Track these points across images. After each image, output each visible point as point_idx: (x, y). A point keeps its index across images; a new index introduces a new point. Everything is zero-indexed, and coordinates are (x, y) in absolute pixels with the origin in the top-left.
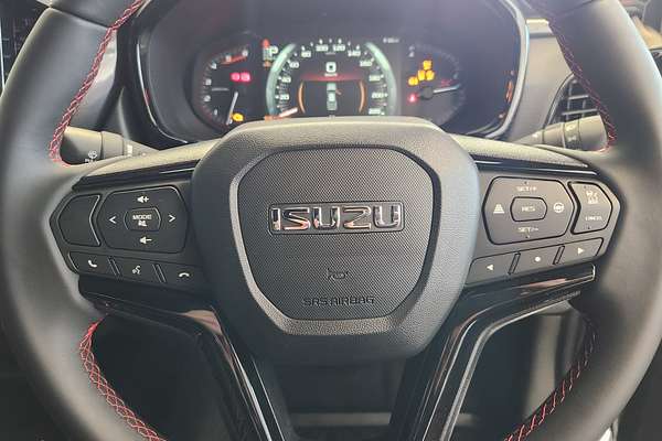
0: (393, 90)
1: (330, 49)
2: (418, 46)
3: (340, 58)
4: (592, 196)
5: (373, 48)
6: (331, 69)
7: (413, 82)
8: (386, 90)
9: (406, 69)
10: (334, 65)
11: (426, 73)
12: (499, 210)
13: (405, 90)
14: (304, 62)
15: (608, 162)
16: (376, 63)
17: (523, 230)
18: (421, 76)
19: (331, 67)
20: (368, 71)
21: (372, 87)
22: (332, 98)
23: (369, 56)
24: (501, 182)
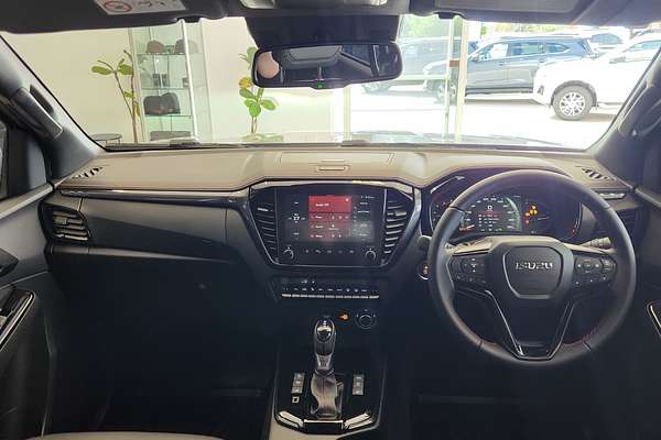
0: (518, 218)
1: (490, 200)
2: (530, 200)
3: (493, 203)
4: (607, 263)
5: (509, 200)
6: (490, 208)
7: (527, 214)
9: (524, 209)
10: (491, 206)
11: (534, 211)
12: (579, 266)
13: (524, 218)
15: (614, 253)
16: (510, 206)
17: (586, 272)
18: (531, 212)
20: (506, 210)
21: (510, 216)
23: (507, 203)
24: (580, 258)
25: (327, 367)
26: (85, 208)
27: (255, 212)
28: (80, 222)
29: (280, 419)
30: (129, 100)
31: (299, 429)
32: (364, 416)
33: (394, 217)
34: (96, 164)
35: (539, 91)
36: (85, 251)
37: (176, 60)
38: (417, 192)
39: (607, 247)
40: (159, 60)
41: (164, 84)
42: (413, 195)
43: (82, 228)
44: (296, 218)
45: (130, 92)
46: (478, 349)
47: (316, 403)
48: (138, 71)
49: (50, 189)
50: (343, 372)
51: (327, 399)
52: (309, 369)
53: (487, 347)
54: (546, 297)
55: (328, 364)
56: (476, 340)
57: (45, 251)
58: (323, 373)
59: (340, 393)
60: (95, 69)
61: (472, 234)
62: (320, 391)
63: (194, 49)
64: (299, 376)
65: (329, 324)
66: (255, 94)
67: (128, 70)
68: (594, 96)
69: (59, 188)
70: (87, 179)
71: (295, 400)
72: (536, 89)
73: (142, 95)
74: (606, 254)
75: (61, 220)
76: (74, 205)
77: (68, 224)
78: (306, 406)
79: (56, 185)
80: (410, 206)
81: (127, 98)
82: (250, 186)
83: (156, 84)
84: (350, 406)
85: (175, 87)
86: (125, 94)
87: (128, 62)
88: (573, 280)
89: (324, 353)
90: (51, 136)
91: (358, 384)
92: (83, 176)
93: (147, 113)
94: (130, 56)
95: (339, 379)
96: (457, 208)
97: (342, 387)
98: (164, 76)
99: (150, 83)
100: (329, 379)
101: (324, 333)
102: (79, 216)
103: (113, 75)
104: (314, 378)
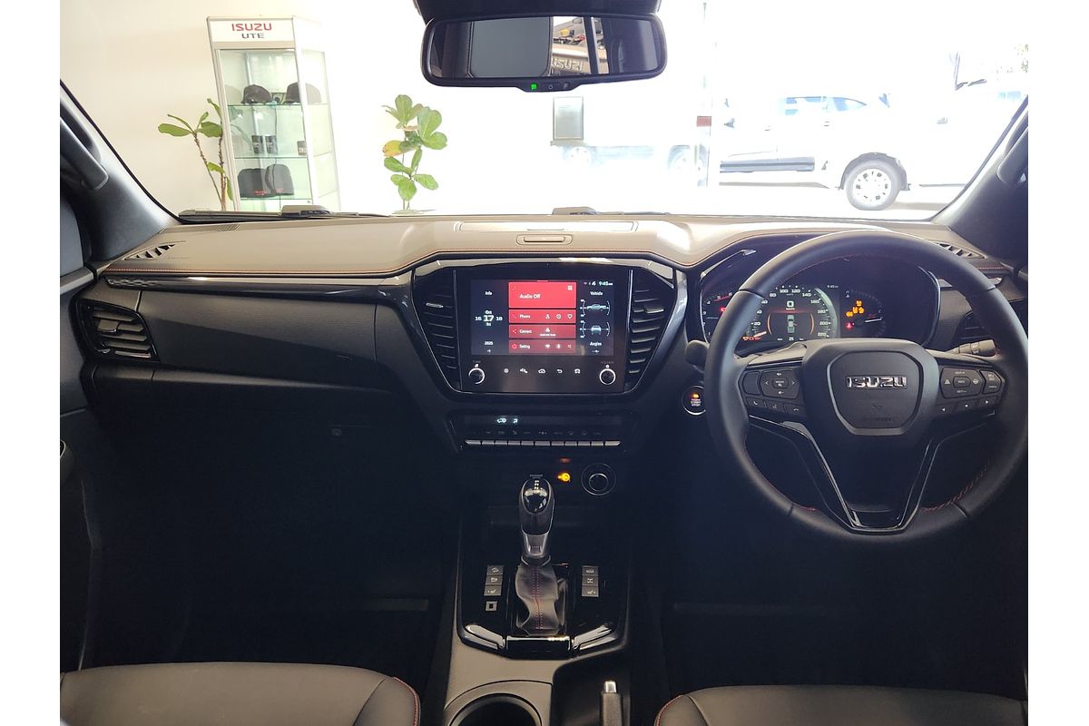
0: (835, 320)
1: (790, 292)
2: (852, 291)
3: (796, 298)
4: (991, 377)
5: (820, 291)
6: (790, 305)
7: (849, 314)
8: (830, 320)
9: (843, 304)
10: (792, 302)
11: (858, 309)
12: (947, 382)
13: (843, 320)
14: (770, 300)
15: (1001, 362)
16: (822, 301)
17: (959, 392)
18: (855, 310)
19: (790, 304)
20: (816, 307)
21: (820, 318)
22: (791, 324)
23: (818, 297)
24: (948, 370)
25: (540, 553)
26: (147, 307)
27: (421, 308)
28: (138, 329)
29: (467, 636)
30: (217, 175)
31: (499, 652)
32: (601, 630)
33: (643, 315)
34: (164, 239)
35: (824, 168)
36: (146, 376)
37: (287, 113)
38: (679, 274)
39: (990, 353)
40: (261, 113)
41: (269, 151)
42: (674, 281)
43: (142, 339)
44: (489, 317)
45: (217, 162)
46: (787, 518)
47: (524, 611)
48: (229, 132)
49: (89, 277)
50: (565, 562)
51: (542, 604)
52: (511, 556)
53: (800, 514)
54: (897, 432)
55: (542, 549)
56: (783, 503)
57: (81, 377)
58: (534, 562)
59: (561, 594)
60: (165, 128)
61: (763, 345)
62: (530, 592)
63: (315, 98)
64: (495, 570)
65: (543, 485)
66: (408, 164)
67: (214, 131)
68: (902, 175)
69: (104, 276)
70: (150, 261)
71: (491, 607)
72: (818, 166)
73: (234, 168)
74: (989, 363)
75: (107, 326)
76: (130, 302)
77: (119, 332)
78: (508, 615)
79: (99, 270)
80: (669, 299)
81: (214, 173)
82: (413, 269)
83: (256, 151)
84: (578, 615)
85: (285, 154)
86: (210, 166)
87: (214, 118)
88: (937, 405)
89: (536, 530)
90: (90, 186)
91: (590, 580)
92: (143, 257)
93: (242, 196)
94: (217, 108)
95: (560, 573)
96: (753, 291)
97: (564, 585)
98: (270, 139)
99: (247, 149)
100: (545, 574)
101: (536, 499)
102: (136, 318)
103: (191, 136)
104: (520, 570)
